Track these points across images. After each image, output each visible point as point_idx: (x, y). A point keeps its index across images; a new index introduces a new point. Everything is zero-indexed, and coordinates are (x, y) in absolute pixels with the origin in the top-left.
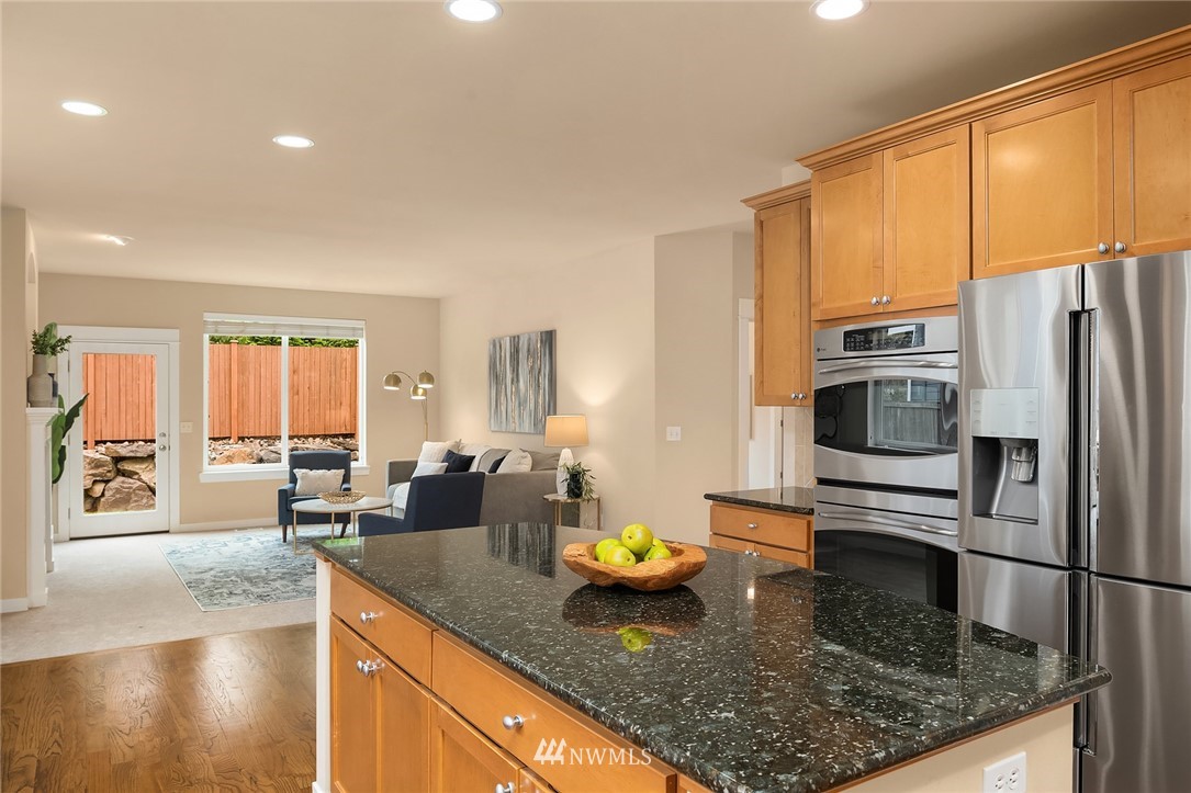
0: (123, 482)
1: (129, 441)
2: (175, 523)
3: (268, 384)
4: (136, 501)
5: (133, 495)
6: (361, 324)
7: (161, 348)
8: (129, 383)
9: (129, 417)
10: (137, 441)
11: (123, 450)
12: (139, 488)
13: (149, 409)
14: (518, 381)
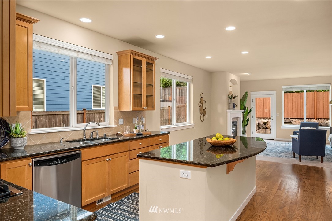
2: (275, 138)
6: (330, 85)
7: (272, 95)
10: (289, 118)
13: (292, 110)
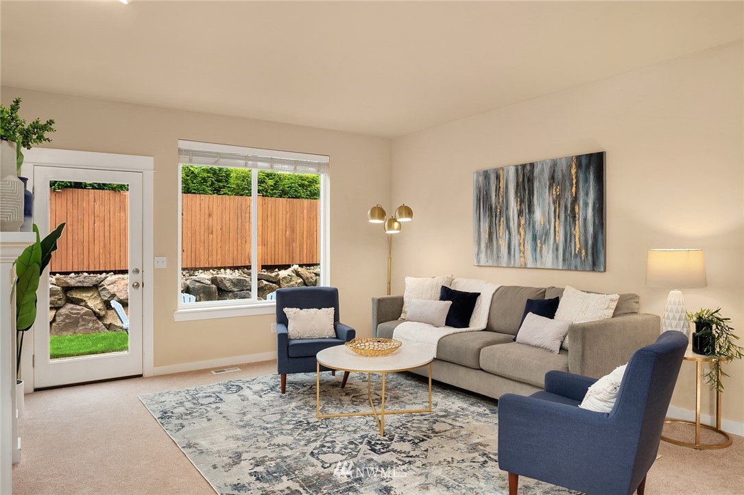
0: (72, 309)
1: (75, 273)
2: (149, 370)
3: (189, 225)
4: (83, 325)
5: (80, 320)
6: (325, 160)
8: (75, 223)
9: (75, 252)
10: (82, 272)
11: (72, 280)
12: (86, 314)
14: (531, 211)
